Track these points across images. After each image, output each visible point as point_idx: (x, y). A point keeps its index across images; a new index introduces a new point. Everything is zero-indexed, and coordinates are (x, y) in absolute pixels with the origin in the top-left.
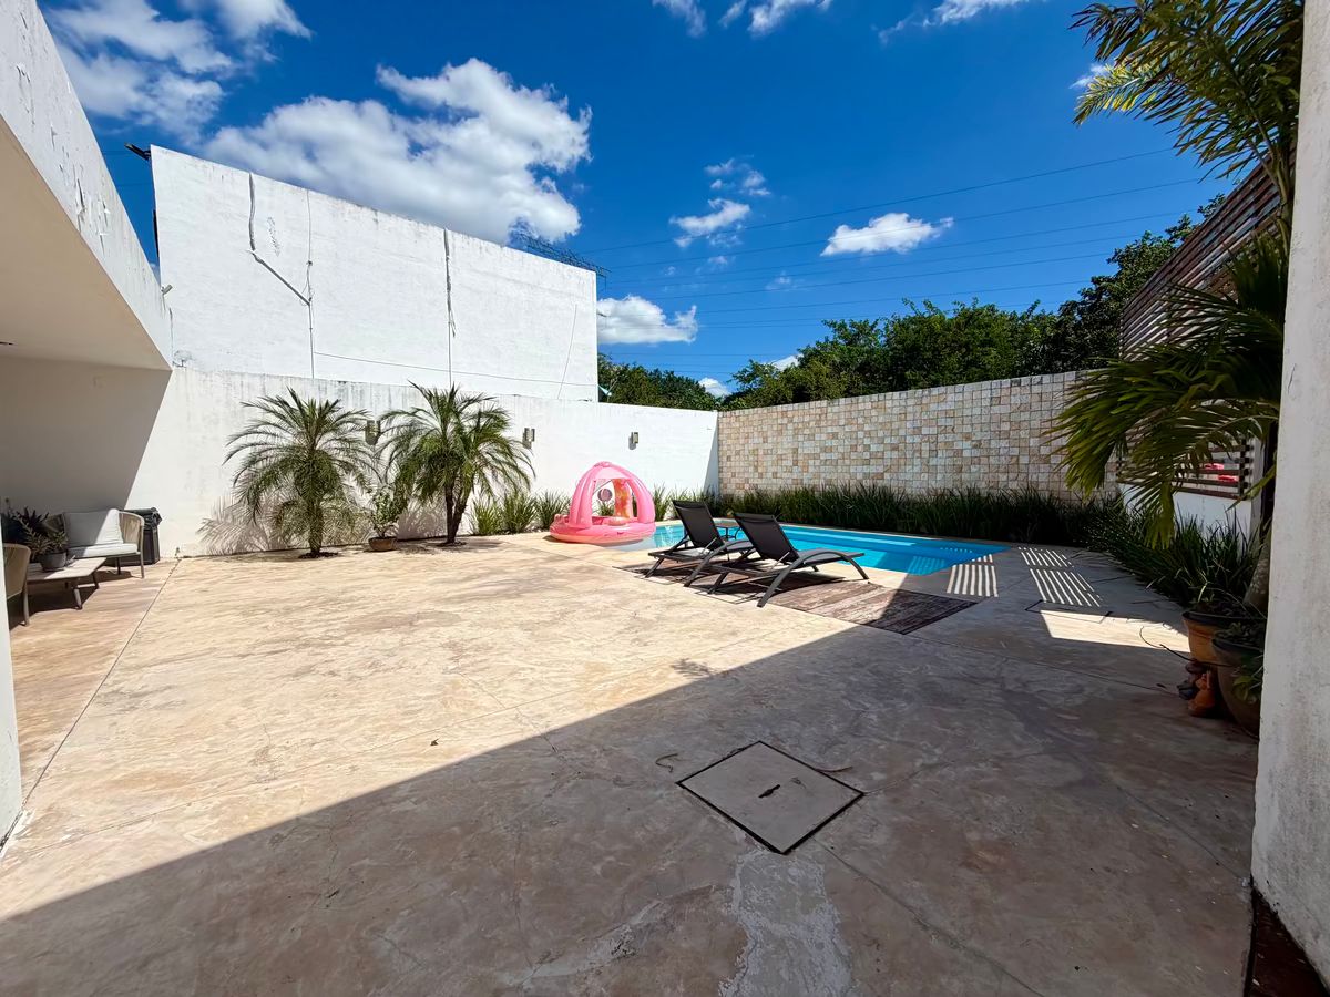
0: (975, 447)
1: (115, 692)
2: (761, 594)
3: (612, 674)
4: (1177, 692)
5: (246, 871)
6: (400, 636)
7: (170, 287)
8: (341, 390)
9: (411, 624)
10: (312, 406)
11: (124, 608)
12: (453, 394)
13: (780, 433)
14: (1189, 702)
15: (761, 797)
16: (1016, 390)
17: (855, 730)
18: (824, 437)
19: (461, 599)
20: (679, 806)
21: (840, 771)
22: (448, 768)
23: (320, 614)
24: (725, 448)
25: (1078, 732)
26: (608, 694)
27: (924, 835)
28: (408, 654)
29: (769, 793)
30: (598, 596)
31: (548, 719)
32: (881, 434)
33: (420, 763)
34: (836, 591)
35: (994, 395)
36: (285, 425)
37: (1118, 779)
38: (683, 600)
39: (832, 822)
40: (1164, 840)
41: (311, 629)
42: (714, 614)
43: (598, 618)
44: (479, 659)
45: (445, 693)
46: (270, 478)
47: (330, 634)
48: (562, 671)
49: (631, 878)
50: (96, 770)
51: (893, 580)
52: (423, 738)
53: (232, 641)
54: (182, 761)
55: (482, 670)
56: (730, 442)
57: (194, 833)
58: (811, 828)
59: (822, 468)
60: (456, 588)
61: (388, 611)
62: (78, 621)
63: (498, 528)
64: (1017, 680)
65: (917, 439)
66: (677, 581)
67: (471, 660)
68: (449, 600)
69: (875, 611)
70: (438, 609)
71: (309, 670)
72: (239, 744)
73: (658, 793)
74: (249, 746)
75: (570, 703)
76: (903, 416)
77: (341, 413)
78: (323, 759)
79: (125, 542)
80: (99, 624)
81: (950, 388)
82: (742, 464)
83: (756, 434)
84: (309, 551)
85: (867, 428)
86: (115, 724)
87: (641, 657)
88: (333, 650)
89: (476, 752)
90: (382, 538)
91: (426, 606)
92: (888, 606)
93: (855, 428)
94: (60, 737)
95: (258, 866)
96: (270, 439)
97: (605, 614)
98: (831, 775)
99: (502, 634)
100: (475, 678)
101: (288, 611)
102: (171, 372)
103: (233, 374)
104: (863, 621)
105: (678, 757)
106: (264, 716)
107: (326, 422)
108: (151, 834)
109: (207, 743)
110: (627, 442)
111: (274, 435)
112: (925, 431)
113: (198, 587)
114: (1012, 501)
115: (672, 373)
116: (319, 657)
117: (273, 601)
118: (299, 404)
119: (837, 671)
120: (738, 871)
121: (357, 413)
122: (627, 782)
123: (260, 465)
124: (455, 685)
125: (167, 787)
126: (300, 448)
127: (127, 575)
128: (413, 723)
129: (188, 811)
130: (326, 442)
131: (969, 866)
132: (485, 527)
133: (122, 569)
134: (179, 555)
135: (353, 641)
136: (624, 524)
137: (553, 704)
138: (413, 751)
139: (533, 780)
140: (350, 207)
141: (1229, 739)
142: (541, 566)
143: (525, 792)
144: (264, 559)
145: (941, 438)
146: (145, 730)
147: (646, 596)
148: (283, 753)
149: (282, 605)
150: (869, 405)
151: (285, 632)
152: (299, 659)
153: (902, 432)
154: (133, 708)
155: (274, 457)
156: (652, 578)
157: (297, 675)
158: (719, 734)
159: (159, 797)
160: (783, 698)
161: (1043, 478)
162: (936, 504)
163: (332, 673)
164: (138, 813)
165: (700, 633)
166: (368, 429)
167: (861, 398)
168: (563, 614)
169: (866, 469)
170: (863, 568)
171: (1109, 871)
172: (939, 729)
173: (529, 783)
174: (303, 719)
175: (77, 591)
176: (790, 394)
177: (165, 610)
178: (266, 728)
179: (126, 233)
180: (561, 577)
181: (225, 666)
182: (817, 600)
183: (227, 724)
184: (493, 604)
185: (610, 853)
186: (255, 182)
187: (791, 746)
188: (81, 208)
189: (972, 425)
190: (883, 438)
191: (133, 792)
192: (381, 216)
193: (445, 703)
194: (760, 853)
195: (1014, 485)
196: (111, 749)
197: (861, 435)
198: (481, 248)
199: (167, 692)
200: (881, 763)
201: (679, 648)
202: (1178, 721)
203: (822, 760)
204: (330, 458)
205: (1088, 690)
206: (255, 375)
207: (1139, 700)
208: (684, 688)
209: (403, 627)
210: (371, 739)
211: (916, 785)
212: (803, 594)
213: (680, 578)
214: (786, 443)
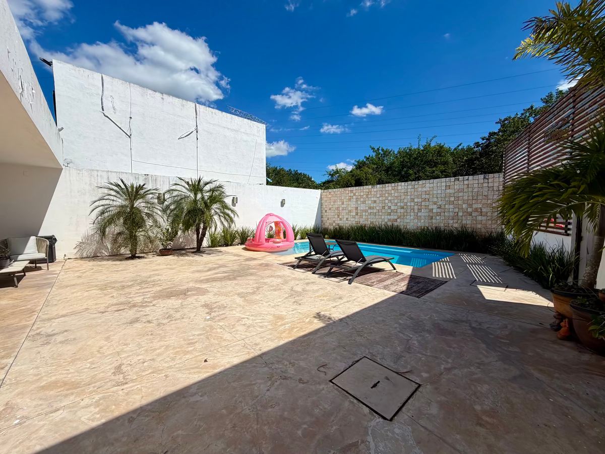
0: (438, 208)
1: (38, 334)
2: (349, 278)
3: (286, 320)
4: (549, 327)
5: (117, 440)
6: (180, 301)
7: (62, 128)
8: (146, 179)
9: (185, 294)
10: (132, 186)
11: (40, 286)
12: (199, 181)
13: (350, 200)
14: (557, 332)
15: (372, 388)
16: (457, 182)
17: (408, 349)
18: (370, 202)
19: (208, 281)
20: (333, 394)
21: (406, 372)
22: (215, 376)
23: (139, 289)
24: (324, 207)
25: (511, 349)
26: (287, 332)
27: (455, 408)
28: (186, 311)
29: (375, 386)
30: (273, 278)
31: (260, 346)
32: (396, 201)
33: (200, 372)
34: (383, 276)
35: (447, 185)
36: (118, 196)
37: (537, 374)
38: (313, 281)
39: (409, 401)
40: (567, 408)
41: (136, 297)
42: (329, 288)
43: (275, 290)
44: (221, 313)
45: (207, 332)
46: (111, 221)
47: (146, 300)
48: (262, 319)
49: (318, 437)
50: (31, 380)
51: (406, 270)
52: (199, 358)
53: (96, 304)
54: (76, 374)
55: (223, 319)
56: (326, 204)
57: (86, 417)
58: (400, 405)
59: (369, 217)
60: (204, 275)
61: (172, 287)
62: (16, 294)
63: (220, 244)
64: (476, 321)
65: (412, 204)
66: (308, 271)
67: (217, 313)
68: (201, 281)
69: (403, 286)
70: (198, 286)
71: (136, 320)
72: (106, 364)
73: (321, 387)
74: (111, 364)
75: (270, 337)
76: (406, 194)
77: (146, 190)
78: (150, 371)
79: (39, 252)
80: (27, 295)
81: (428, 181)
82: (332, 214)
83: (339, 200)
84: (130, 255)
85: (389, 198)
86: (39, 352)
87: (299, 311)
88: (148, 309)
89: (228, 366)
90: (165, 249)
91: (191, 285)
92: (408, 284)
93: (384, 198)
94: (11, 360)
95: (123, 436)
96: (111, 203)
97: (277, 289)
98: (402, 374)
99: (230, 299)
100: (221, 324)
101: (123, 287)
102: (62, 169)
103: (93, 170)
104: (398, 292)
105: (327, 366)
106: (117, 347)
107: (139, 195)
108: (63, 418)
109: (89, 363)
110: (280, 204)
111: (113, 200)
112: (416, 200)
113: (76, 275)
114: (455, 233)
115: (297, 171)
116: (142, 313)
117: (115, 282)
118: (125, 185)
119: (392, 318)
120: (370, 432)
121: (154, 190)
122: (305, 381)
123: (106, 215)
124: (211, 327)
125: (71, 389)
126: (126, 206)
127: (40, 269)
128: (193, 349)
129: (82, 404)
130: (139, 204)
131: (481, 425)
132: (214, 243)
133: (37, 265)
134: (65, 258)
135: (157, 303)
136: (280, 242)
137: (261, 338)
138: (196, 365)
139: (259, 381)
140: (150, 92)
141: (580, 352)
142: (243, 263)
143: (256, 388)
144: (108, 260)
145: (423, 204)
146: (55, 356)
147: (295, 279)
148: (129, 368)
149: (120, 284)
150: (390, 188)
151: (123, 299)
152: (131, 314)
153: (405, 201)
154: (48, 343)
155: (114, 211)
156: (296, 269)
157: (132, 322)
158: (345, 353)
159: (66, 396)
160: (371, 333)
161: (469, 222)
162: (420, 233)
163: (149, 322)
164: (55, 406)
165: (325, 298)
166: (159, 198)
167: (387, 185)
168: (258, 288)
169: (389, 217)
170: (394, 264)
171: (546, 426)
172: (448, 349)
173: (256, 383)
174: (137, 348)
175: (15, 279)
176: (353, 182)
177: (61, 287)
178: (118, 353)
179: (42, 103)
180: (253, 269)
181: (94, 318)
182: (375, 280)
183: (98, 351)
184: (223, 283)
185: (305, 423)
186: (104, 78)
187: (380, 359)
188: (21, 90)
189: (437, 198)
190: (397, 203)
191: (52, 393)
192: (165, 96)
193: (208, 338)
194: (378, 420)
195: (456, 225)
196: (37, 368)
197: (387, 201)
198: (212, 113)
199: (65, 333)
200: (425, 367)
201: (316, 306)
202: (554, 342)
203: (396, 366)
204: (140, 211)
205: (509, 327)
206: (104, 171)
207: (534, 331)
208: (323, 328)
209: (181, 296)
210: (173, 359)
211: (444, 380)
212: (368, 277)
213: (309, 269)
214: (353, 204)
